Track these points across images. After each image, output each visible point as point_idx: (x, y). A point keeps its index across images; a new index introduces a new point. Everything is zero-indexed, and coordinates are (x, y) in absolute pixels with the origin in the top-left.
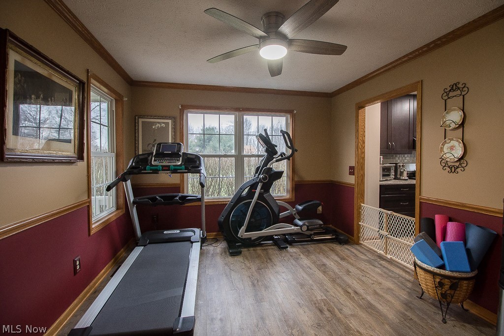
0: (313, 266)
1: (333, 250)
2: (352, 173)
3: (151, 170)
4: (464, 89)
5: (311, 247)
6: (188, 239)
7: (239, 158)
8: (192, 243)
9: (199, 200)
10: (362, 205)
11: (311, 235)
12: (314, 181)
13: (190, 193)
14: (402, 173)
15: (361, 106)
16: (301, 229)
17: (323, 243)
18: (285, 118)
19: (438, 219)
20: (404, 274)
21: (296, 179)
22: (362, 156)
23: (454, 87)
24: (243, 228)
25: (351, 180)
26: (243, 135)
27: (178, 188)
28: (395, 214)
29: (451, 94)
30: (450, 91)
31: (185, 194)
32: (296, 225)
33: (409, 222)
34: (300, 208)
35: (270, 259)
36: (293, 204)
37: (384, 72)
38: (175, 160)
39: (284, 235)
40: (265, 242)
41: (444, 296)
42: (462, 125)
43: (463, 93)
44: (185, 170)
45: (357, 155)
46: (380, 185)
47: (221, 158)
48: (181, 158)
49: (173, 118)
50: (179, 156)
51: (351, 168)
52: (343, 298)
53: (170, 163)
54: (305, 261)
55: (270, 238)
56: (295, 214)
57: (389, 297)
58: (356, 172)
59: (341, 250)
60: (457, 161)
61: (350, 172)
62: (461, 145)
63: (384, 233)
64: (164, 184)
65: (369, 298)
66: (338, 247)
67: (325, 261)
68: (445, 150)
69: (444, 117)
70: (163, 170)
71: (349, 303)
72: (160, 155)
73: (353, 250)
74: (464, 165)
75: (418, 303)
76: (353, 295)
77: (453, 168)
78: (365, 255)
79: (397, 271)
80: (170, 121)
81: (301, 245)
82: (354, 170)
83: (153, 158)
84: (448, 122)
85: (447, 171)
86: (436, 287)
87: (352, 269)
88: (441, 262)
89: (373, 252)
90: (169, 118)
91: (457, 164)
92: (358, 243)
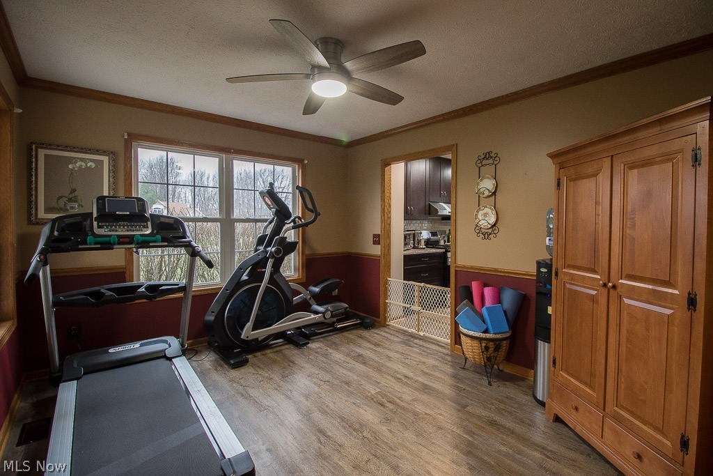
0: (348, 360)
1: (361, 337)
2: (375, 243)
3: (96, 244)
4: (496, 159)
5: (336, 338)
6: (162, 356)
7: (227, 223)
8: (170, 359)
9: (183, 289)
10: (389, 279)
11: (334, 323)
12: (335, 254)
13: (142, 279)
14: (419, 242)
15: (387, 163)
16: (324, 317)
17: (347, 331)
18: (291, 168)
19: (475, 286)
20: (441, 349)
21: (307, 252)
22: (389, 222)
23: (488, 156)
24: (249, 325)
25: (376, 250)
26: (233, 189)
27: (121, 274)
28: (428, 286)
29: (484, 162)
30: (483, 159)
31: (135, 282)
32: (316, 312)
33: (442, 293)
34: (317, 289)
35: (292, 362)
36: (306, 285)
37: (414, 128)
38: (140, 226)
39: (299, 328)
40: (275, 341)
41: (489, 359)
42: (494, 193)
43: (496, 163)
44: (162, 241)
45: (383, 221)
46: (404, 256)
47: (198, 224)
48: (149, 223)
49: (112, 154)
50: (146, 220)
51: (375, 236)
52: (397, 386)
53: (113, 230)
54: (337, 356)
55: (282, 335)
56: (310, 298)
57: (437, 374)
58: (382, 241)
59: (370, 336)
60: (490, 228)
61: (374, 241)
62: (494, 212)
63: (416, 308)
64: (92, 269)
65: (421, 379)
66: (365, 333)
67: (359, 350)
68: (480, 217)
69: (478, 184)
70: (119, 244)
71: (405, 389)
72: (107, 217)
73: (382, 333)
74: (496, 232)
75: (462, 373)
76: (404, 380)
77: (486, 235)
78: (397, 337)
79: (434, 347)
80: (105, 159)
81: (321, 338)
82: (379, 239)
83: (95, 224)
84: (482, 190)
85: (480, 238)
86: (483, 352)
87: (391, 354)
88: (485, 327)
89: (404, 333)
90: (104, 153)
91: (490, 231)
92: (384, 325)
